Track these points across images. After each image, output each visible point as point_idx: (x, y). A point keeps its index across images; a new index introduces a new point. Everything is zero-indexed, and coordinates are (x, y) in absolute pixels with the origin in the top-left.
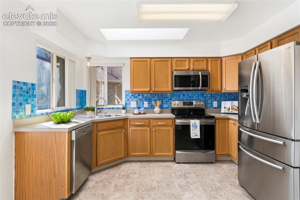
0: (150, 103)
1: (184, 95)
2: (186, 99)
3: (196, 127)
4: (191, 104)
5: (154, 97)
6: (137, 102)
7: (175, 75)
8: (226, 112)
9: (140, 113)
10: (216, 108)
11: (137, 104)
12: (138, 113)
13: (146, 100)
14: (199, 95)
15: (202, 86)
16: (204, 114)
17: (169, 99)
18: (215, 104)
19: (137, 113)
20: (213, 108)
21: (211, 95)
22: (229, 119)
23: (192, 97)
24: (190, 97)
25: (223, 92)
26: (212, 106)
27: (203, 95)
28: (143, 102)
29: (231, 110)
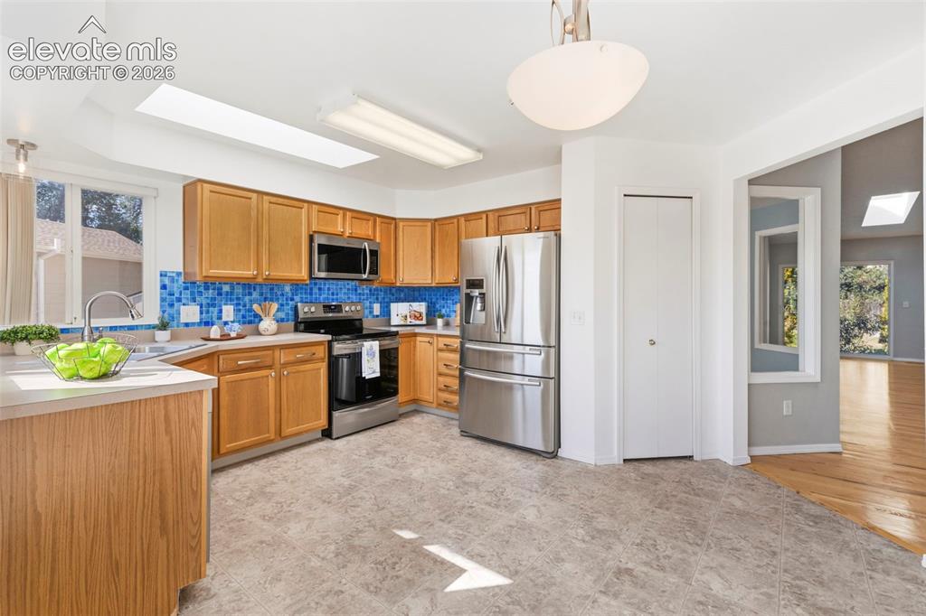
0: (240, 310)
1: (320, 289)
2: (324, 299)
3: (374, 356)
4: (338, 308)
5: (250, 294)
6: (201, 307)
7: (319, 245)
8: (402, 323)
9: (225, 337)
10: (377, 316)
11: (201, 313)
12: (221, 336)
13: (229, 300)
14: (348, 289)
15: (370, 273)
16: (361, 329)
17: (287, 300)
18: (377, 308)
19: (219, 337)
20: (374, 316)
21: (370, 291)
22: (415, 335)
23: (337, 294)
24: (333, 294)
25: (398, 285)
26: (371, 312)
27: (356, 290)
28: (220, 306)
29: (409, 320)
